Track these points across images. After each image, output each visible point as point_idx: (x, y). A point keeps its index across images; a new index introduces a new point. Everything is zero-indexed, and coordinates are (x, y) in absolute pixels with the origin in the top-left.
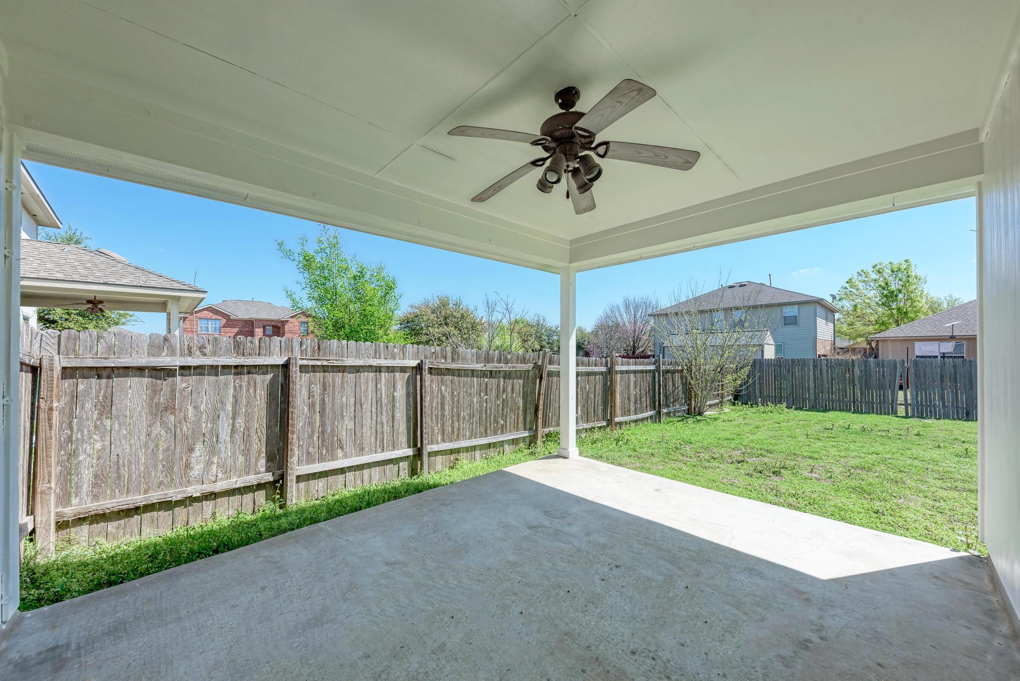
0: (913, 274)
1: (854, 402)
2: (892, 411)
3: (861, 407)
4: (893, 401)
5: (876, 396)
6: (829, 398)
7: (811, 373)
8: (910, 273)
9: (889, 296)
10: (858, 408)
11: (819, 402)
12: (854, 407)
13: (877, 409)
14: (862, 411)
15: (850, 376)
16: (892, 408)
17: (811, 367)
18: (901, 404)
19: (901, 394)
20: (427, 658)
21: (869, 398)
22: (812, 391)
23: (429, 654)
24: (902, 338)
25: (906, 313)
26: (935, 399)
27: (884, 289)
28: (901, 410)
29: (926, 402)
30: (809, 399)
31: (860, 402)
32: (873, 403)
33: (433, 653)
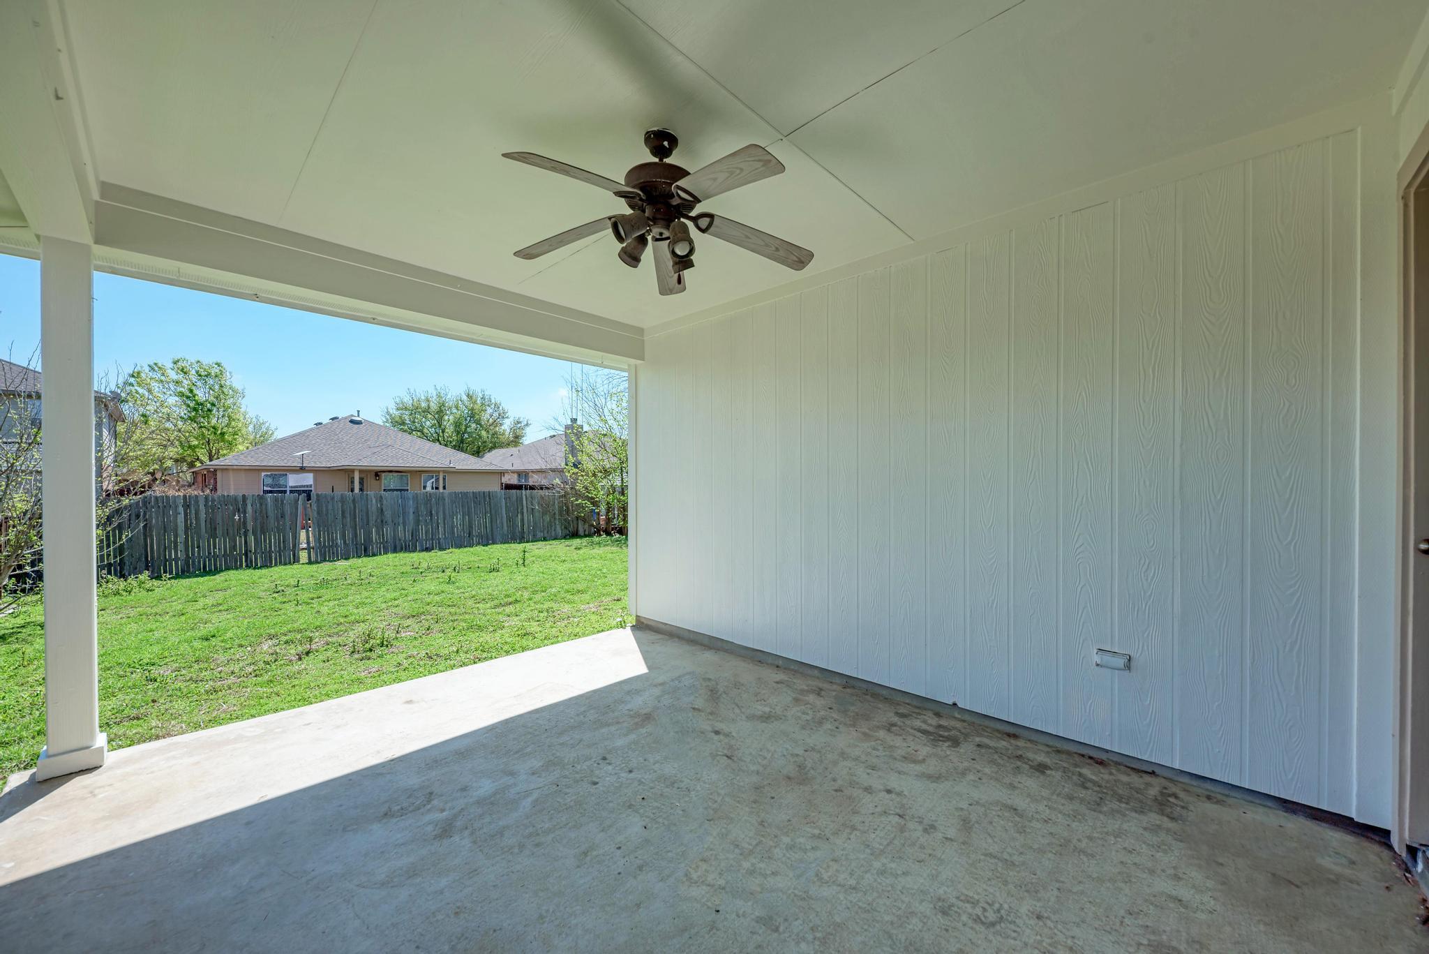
0: (228, 383)
1: (246, 555)
2: (294, 558)
3: (256, 559)
4: (294, 546)
5: (275, 543)
6: (209, 553)
7: (181, 518)
8: (223, 382)
9: (199, 411)
10: (251, 561)
11: (193, 562)
12: (246, 561)
13: (276, 559)
14: (256, 565)
15: (240, 519)
16: (294, 555)
17: (181, 509)
18: (303, 549)
19: (303, 534)
20: (787, 935)
21: (265, 546)
22: (181, 547)
23: (780, 934)
24: (247, 468)
25: (223, 434)
26: (337, 538)
27: (188, 397)
28: (303, 556)
29: (329, 543)
30: (176, 559)
31: (255, 553)
32: (270, 551)
33: (776, 930)
